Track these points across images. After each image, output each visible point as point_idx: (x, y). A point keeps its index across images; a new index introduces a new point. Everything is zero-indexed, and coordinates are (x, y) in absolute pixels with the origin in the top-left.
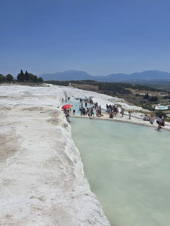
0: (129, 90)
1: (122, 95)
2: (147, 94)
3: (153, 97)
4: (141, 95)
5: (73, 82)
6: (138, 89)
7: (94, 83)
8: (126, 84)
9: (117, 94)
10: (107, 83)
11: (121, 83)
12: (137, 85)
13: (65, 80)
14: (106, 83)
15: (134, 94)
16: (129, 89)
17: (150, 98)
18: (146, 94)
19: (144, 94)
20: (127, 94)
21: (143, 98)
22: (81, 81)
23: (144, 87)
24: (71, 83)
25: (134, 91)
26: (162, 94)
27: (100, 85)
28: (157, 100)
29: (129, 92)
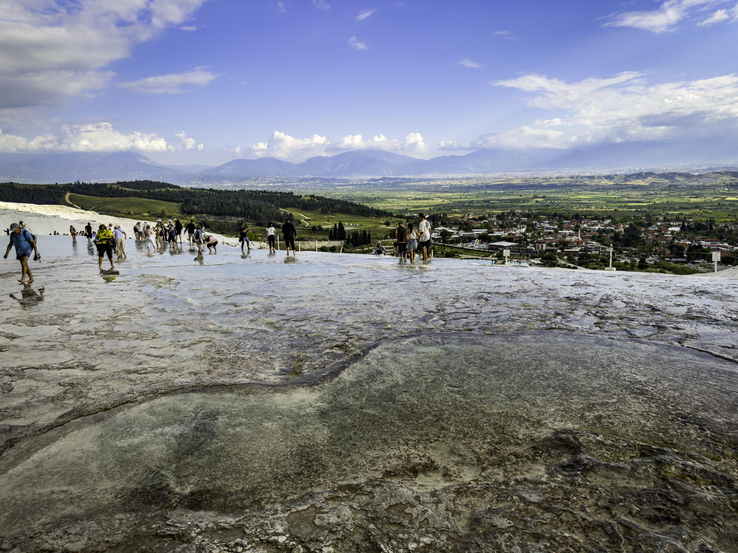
0: (291, 215)
2: (340, 224)
3: (355, 234)
4: (327, 230)
5: (79, 189)
6: (319, 211)
7: (168, 191)
8: (281, 193)
10: (216, 191)
11: (265, 192)
12: (318, 198)
14: (211, 190)
15: (305, 226)
16: (288, 211)
17: (349, 236)
18: (335, 225)
19: (333, 226)
21: (328, 237)
22: (116, 187)
24: (72, 191)
25: (307, 218)
26: (387, 224)
27: (186, 200)
28: (369, 242)
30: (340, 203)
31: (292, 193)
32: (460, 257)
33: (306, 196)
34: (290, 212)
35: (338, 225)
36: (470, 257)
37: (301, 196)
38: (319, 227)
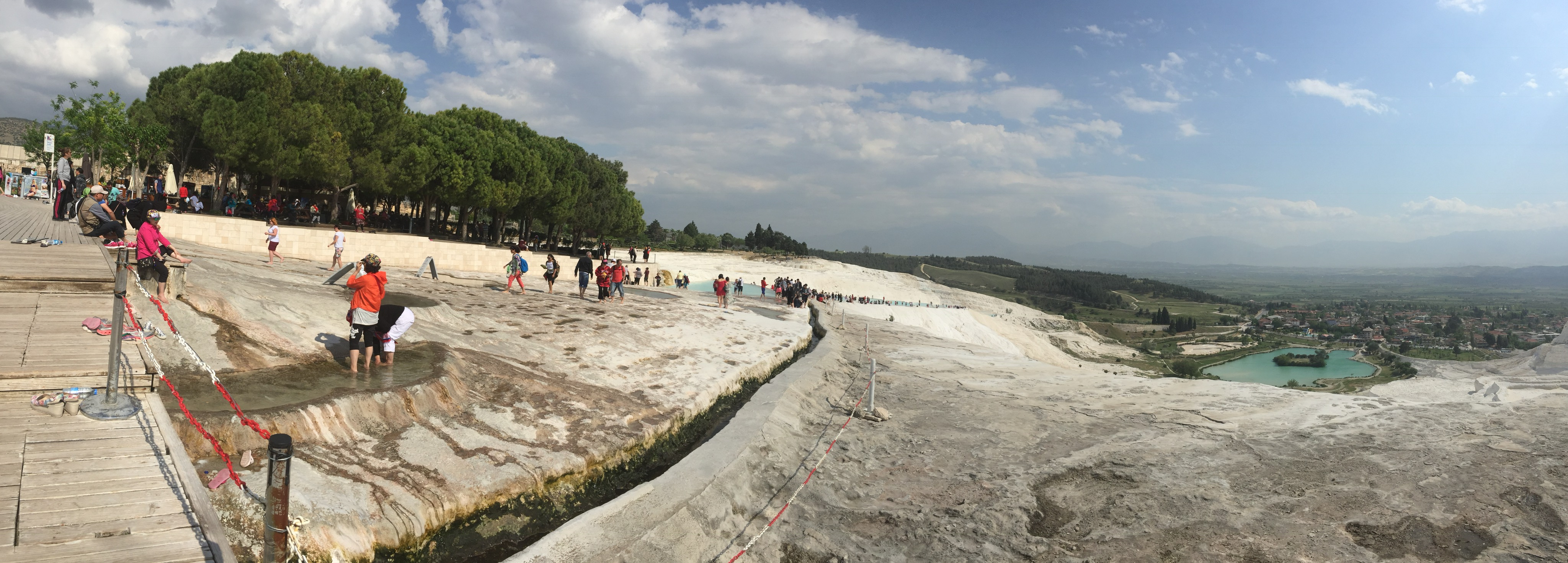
0: (1120, 296)
1: (1092, 313)
2: (1164, 309)
3: (1180, 319)
4: (1153, 314)
5: (934, 260)
7: (1007, 267)
8: (1114, 275)
9: (1078, 307)
10: (1050, 269)
11: (1099, 274)
13: (905, 253)
14: (1046, 268)
15: (1132, 310)
17: (1172, 322)
18: (1159, 309)
20: (1110, 309)
21: (1151, 321)
24: (926, 262)
25: (1136, 301)
26: (1221, 310)
27: (1021, 277)
28: (1195, 328)
29: (1118, 303)
31: (1127, 276)
32: (1288, 345)
33: (1141, 280)
35: (1162, 311)
37: (1133, 279)
38: (1147, 310)
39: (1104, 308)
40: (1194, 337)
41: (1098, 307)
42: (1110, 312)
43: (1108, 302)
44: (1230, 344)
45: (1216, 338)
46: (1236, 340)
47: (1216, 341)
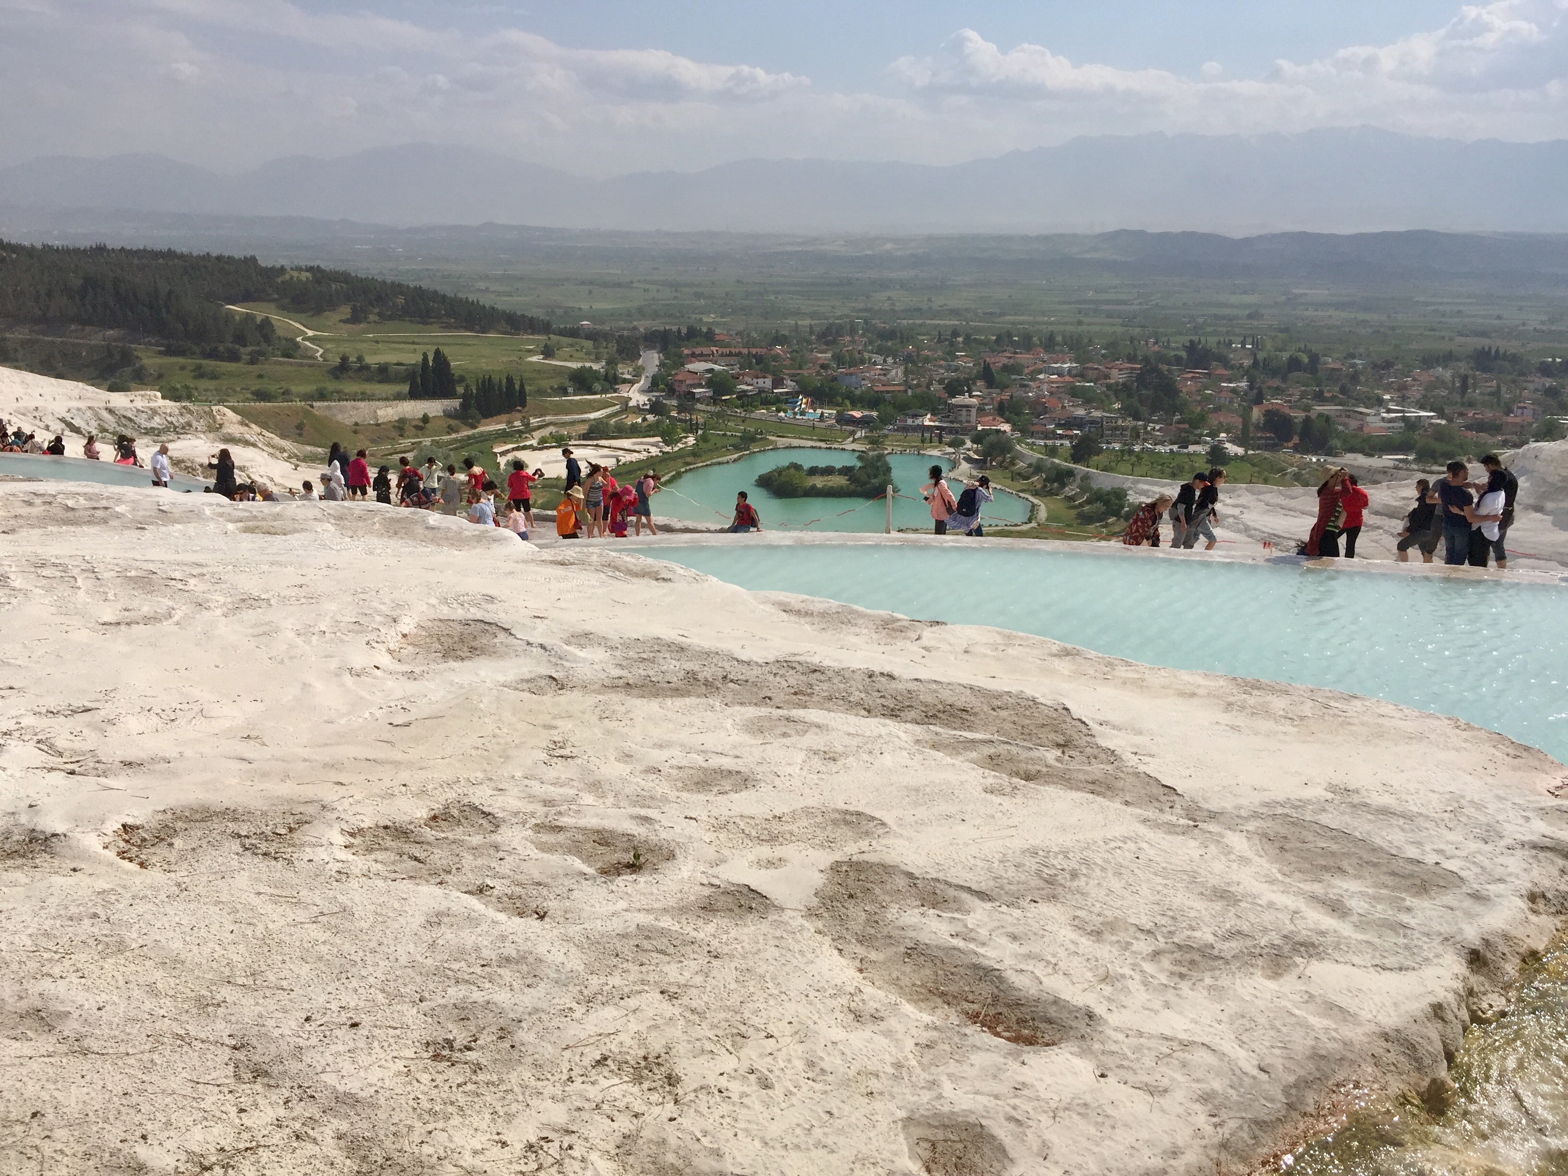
0: (267, 322)
2: (437, 353)
3: (485, 381)
6: (345, 311)
8: (220, 258)
11: (170, 254)
12: (334, 276)
15: (312, 358)
16: (260, 312)
17: (467, 388)
18: (425, 355)
19: (415, 359)
20: (252, 362)
21: (405, 388)
23: (397, 288)
25: (310, 333)
26: (548, 353)
28: (523, 404)
29: (267, 339)
30: (401, 293)
31: (253, 259)
32: (772, 442)
33: (299, 269)
34: (260, 316)
35: (431, 358)
36: (796, 442)
37: (282, 269)
38: (360, 359)
39: (234, 357)
40: (529, 430)
41: (213, 355)
42: (255, 369)
43: (241, 339)
44: (626, 443)
45: (583, 429)
46: (634, 431)
47: (585, 437)
